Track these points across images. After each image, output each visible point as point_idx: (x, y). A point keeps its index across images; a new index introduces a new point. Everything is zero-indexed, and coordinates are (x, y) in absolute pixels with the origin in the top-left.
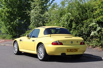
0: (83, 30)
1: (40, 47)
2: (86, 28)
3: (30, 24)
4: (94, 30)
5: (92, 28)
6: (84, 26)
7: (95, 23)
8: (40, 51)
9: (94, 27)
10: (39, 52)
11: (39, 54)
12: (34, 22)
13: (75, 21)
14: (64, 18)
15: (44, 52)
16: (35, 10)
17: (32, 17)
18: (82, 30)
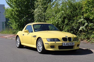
0: (74, 25)
2: (76, 23)
3: (34, 21)
4: (83, 25)
5: (81, 24)
7: (83, 20)
12: (37, 20)
13: (67, 18)
14: (59, 15)
16: (38, 9)
17: (36, 15)
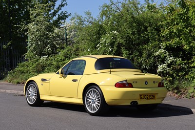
0: (143, 62)
1: (91, 91)
4: (161, 61)
5: (158, 59)
6: (144, 55)
7: (163, 51)
8: (90, 99)
9: (161, 57)
10: (87, 101)
11: (87, 104)
15: (99, 100)
18: (139, 61)
